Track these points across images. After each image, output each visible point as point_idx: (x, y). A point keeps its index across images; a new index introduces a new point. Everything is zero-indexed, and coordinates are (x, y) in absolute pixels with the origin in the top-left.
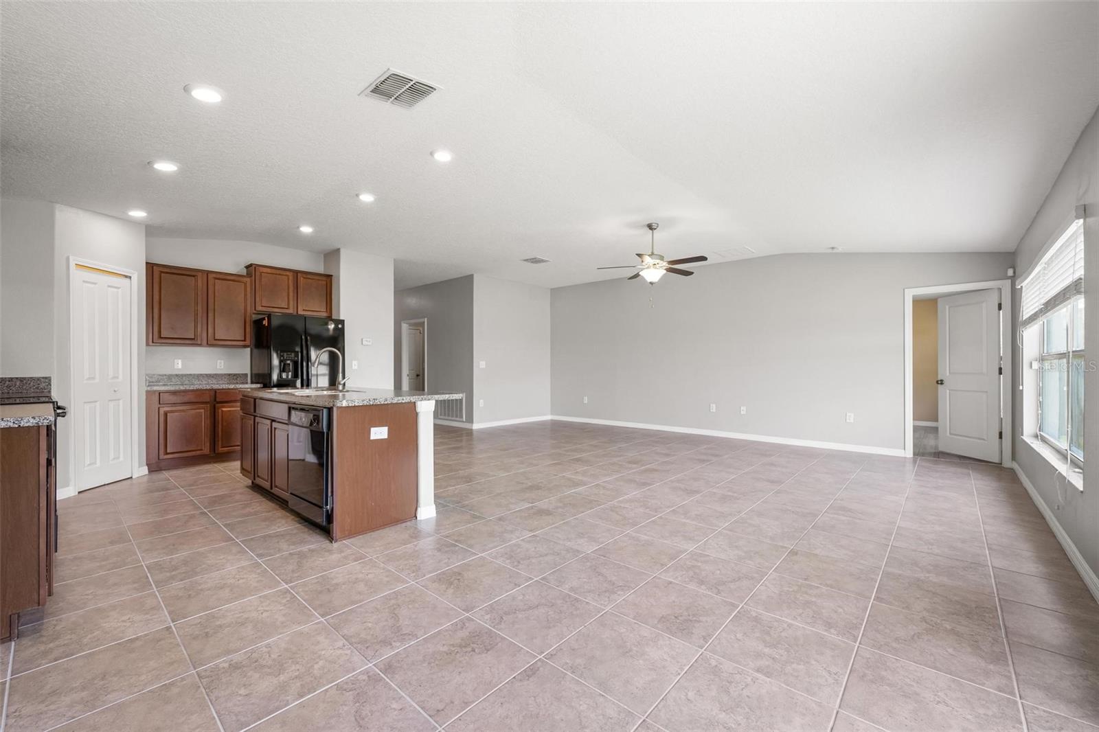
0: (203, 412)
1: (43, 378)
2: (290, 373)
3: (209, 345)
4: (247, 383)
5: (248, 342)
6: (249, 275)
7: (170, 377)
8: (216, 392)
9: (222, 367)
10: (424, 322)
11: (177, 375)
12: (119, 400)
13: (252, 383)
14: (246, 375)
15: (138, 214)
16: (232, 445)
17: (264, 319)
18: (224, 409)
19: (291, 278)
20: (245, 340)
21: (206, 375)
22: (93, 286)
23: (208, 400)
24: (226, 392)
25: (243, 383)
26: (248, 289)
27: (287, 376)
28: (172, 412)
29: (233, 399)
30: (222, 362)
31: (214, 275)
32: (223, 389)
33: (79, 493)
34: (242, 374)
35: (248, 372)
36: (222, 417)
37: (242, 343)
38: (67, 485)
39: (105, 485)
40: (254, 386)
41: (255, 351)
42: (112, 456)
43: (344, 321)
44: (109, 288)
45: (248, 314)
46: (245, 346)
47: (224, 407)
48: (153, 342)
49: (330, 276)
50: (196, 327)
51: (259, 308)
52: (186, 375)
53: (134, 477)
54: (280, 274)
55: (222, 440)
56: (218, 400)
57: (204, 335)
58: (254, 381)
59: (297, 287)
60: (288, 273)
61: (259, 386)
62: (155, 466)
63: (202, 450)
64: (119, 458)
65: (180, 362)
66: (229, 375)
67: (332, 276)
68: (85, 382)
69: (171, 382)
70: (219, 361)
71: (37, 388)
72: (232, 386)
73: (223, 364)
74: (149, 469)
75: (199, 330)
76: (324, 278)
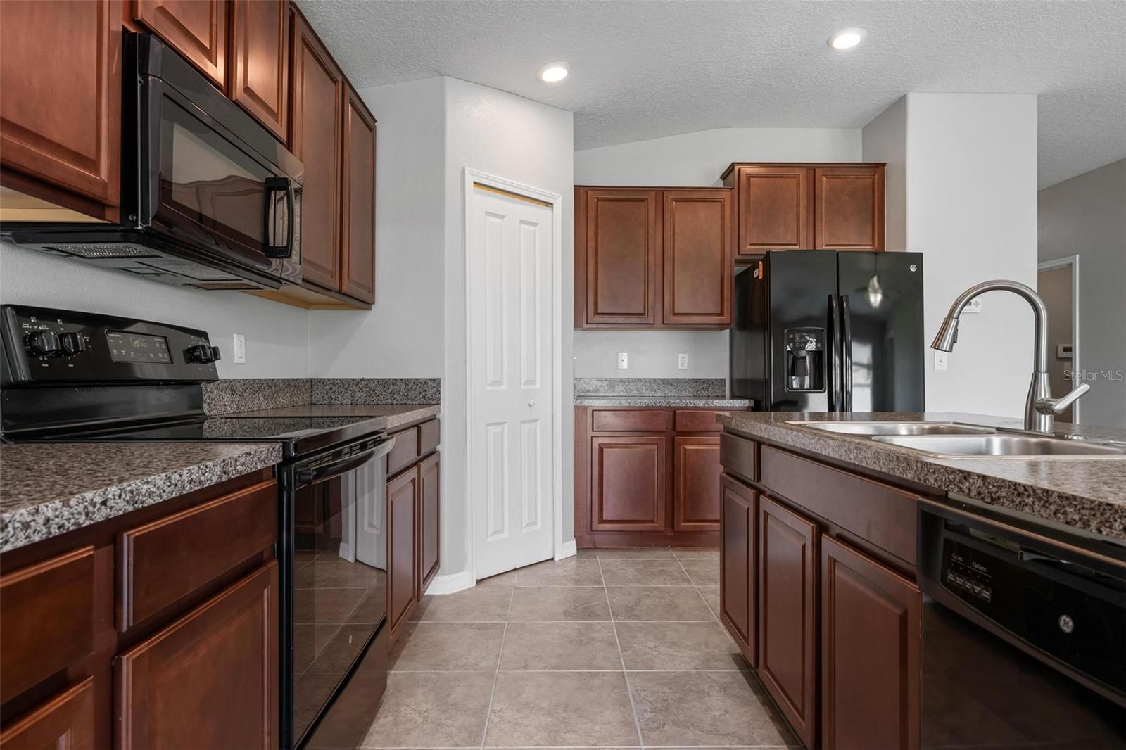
0: (654, 449)
1: (431, 380)
2: (807, 379)
3: (667, 325)
4: (724, 397)
5: (726, 318)
6: (728, 187)
7: (612, 383)
8: (675, 412)
9: (685, 367)
10: (1070, 266)
11: (621, 381)
12: (536, 421)
13: (733, 397)
14: (723, 380)
15: (555, 74)
16: (702, 518)
17: (756, 266)
18: (689, 447)
19: (803, 182)
20: (721, 314)
21: (662, 380)
22: (499, 221)
23: (663, 428)
24: (693, 413)
25: (718, 397)
26: (728, 214)
27: (802, 384)
28: (610, 446)
29: (702, 427)
30: (686, 355)
31: (674, 195)
32: (686, 408)
33: (479, 582)
34: (716, 380)
35: (724, 373)
36: (685, 459)
37: (715, 319)
38: (460, 567)
39: (515, 569)
40: (738, 403)
41: (737, 333)
42: (525, 521)
43: (920, 256)
44: (523, 226)
45: (727, 263)
46: (721, 326)
47: (687, 442)
48: (587, 323)
49: (879, 167)
50: (646, 293)
51: (747, 249)
52: (634, 380)
53: (555, 559)
54: (782, 177)
55: (685, 506)
56: (678, 429)
57: (659, 305)
58: (737, 394)
59: (813, 197)
60: (797, 172)
61: (746, 403)
62: (587, 541)
63: (652, 521)
64: (535, 523)
65: (625, 356)
66: (697, 381)
67: (884, 164)
68: (488, 388)
69: (613, 391)
70: (681, 355)
71: (424, 397)
72: (701, 403)
73: (686, 360)
74: (577, 544)
75: (651, 297)
76: (868, 173)
